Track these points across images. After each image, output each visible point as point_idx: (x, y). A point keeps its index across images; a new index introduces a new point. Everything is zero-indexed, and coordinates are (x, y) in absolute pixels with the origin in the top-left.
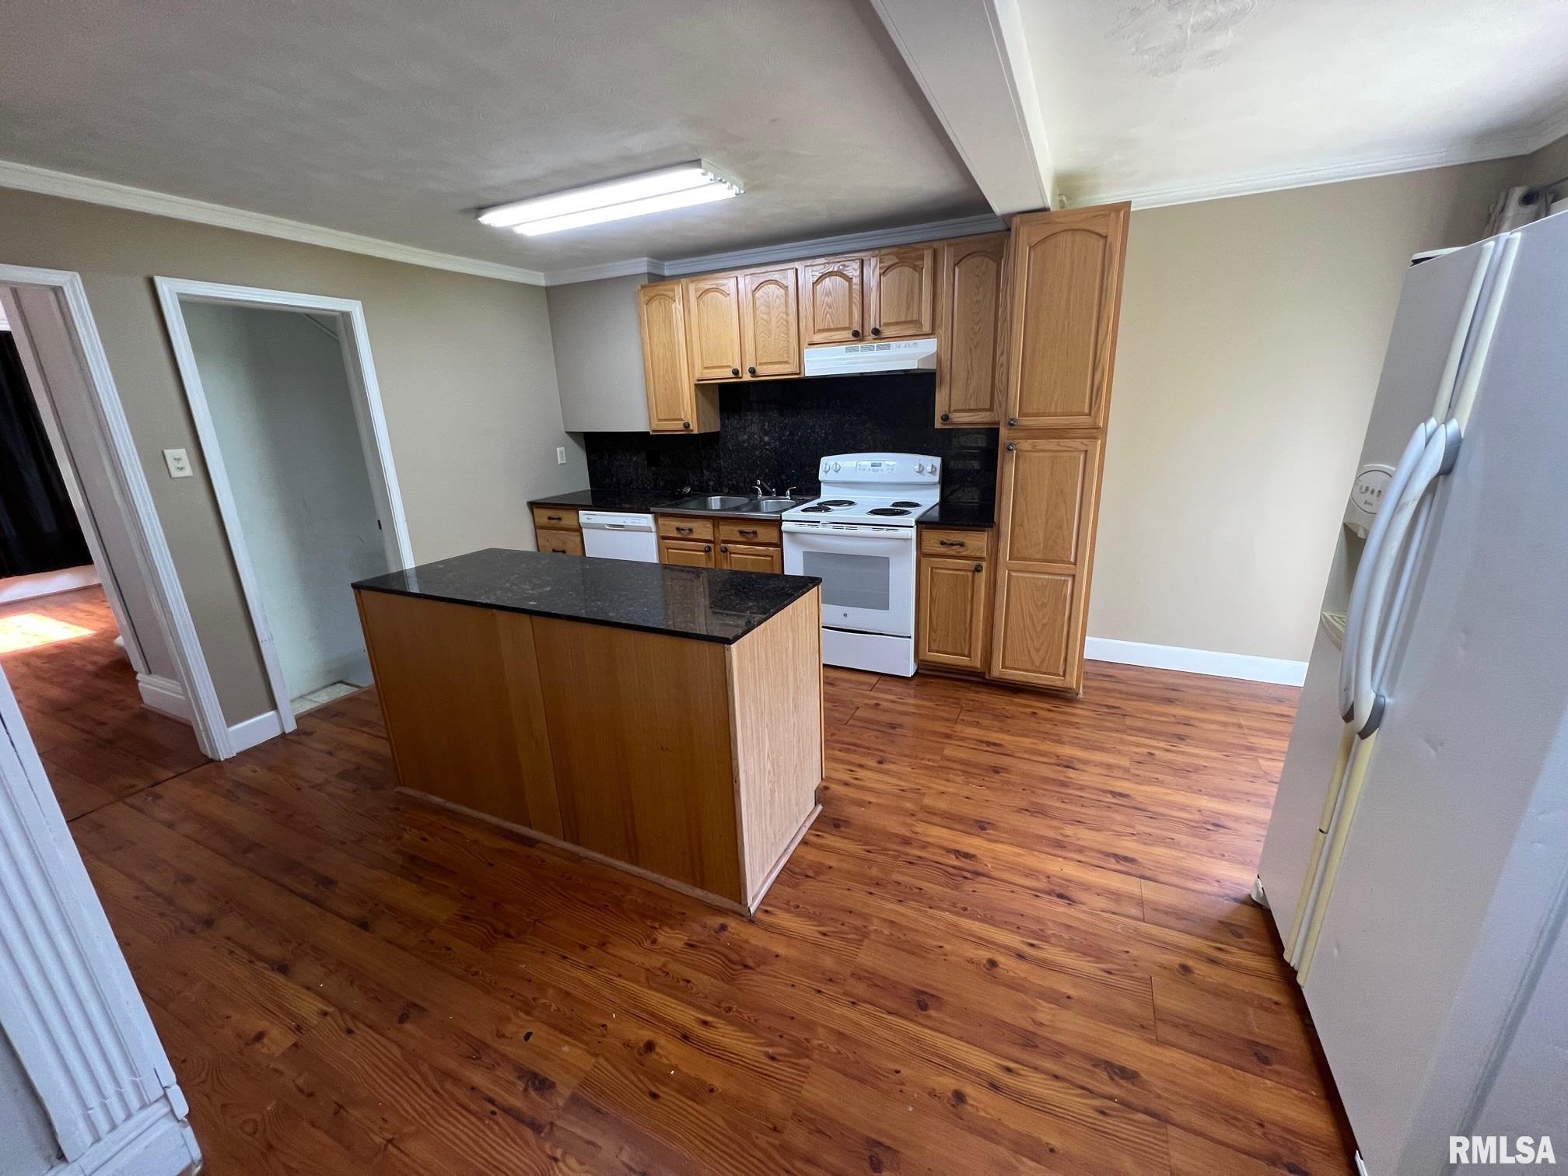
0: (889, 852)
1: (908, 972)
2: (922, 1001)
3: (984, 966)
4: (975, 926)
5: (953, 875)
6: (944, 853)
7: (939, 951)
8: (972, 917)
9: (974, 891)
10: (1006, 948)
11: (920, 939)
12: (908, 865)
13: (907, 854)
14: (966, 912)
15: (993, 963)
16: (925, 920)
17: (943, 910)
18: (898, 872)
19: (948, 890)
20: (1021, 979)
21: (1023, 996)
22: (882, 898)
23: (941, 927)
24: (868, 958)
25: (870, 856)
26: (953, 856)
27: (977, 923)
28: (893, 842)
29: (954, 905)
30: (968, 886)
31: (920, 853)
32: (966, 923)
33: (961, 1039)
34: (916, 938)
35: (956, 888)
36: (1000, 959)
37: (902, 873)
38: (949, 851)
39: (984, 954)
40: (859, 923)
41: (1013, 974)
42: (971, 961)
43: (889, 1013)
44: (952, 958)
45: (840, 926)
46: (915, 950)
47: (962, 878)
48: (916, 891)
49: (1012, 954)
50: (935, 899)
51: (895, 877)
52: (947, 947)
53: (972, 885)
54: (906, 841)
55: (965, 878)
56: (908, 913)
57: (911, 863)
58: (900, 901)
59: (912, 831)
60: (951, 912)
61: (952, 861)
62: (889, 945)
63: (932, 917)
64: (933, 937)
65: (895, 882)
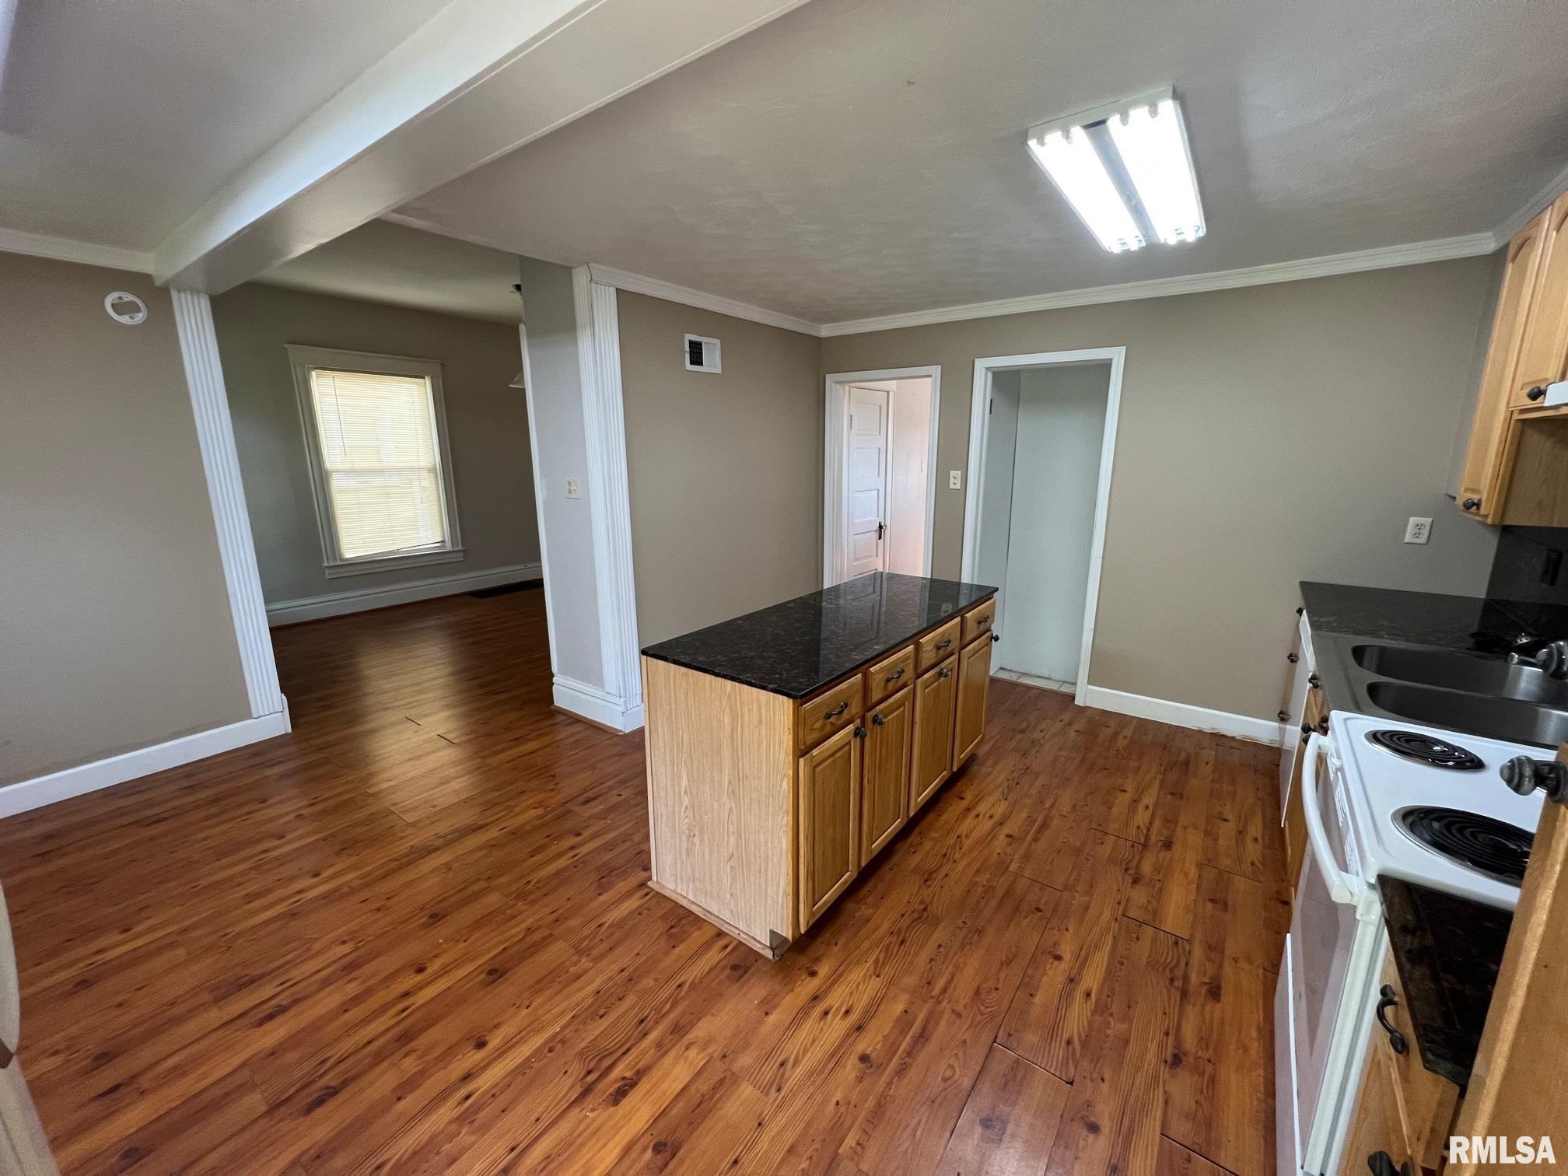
0: (668, 1006)
1: (527, 972)
2: (495, 974)
3: (485, 1036)
4: (525, 1050)
5: (601, 1059)
6: (639, 1066)
7: (527, 1003)
8: (537, 1053)
9: (566, 1072)
10: (484, 1068)
11: (547, 993)
12: (640, 1017)
13: (657, 1023)
14: (547, 1048)
15: (481, 1045)
16: (564, 1005)
17: (563, 1028)
18: (636, 1004)
19: (584, 1044)
20: (450, 1063)
21: (435, 1055)
22: (611, 978)
23: (547, 1016)
24: (558, 951)
25: (674, 984)
26: (628, 1074)
27: (528, 1054)
28: (683, 1014)
29: (563, 1042)
30: (576, 1070)
31: (652, 1036)
32: (537, 1041)
33: (450, 988)
34: (550, 991)
35: (582, 1055)
36: (480, 1055)
37: (633, 1007)
38: (640, 1074)
39: (495, 1041)
40: (595, 952)
41: (458, 1058)
42: (497, 1026)
43: (504, 949)
44: (512, 1011)
45: (601, 937)
46: (540, 985)
47: (590, 1067)
48: (602, 1012)
49: (474, 1070)
50: (581, 1026)
51: (631, 999)
52: (525, 1012)
53: (575, 1073)
54: (678, 1030)
55: (589, 1072)
56: (582, 994)
57: (642, 1021)
58: (598, 992)
59: (692, 1043)
60: (557, 1034)
61: (621, 1070)
62: (558, 967)
63: (562, 1013)
64: (542, 1005)
65: (624, 996)
